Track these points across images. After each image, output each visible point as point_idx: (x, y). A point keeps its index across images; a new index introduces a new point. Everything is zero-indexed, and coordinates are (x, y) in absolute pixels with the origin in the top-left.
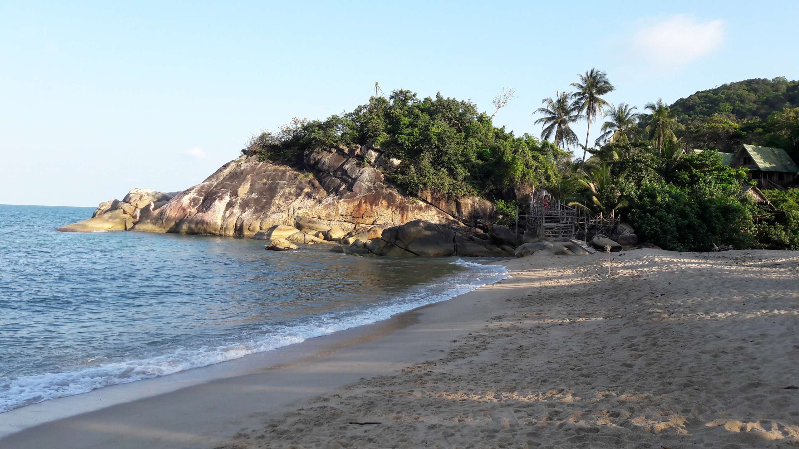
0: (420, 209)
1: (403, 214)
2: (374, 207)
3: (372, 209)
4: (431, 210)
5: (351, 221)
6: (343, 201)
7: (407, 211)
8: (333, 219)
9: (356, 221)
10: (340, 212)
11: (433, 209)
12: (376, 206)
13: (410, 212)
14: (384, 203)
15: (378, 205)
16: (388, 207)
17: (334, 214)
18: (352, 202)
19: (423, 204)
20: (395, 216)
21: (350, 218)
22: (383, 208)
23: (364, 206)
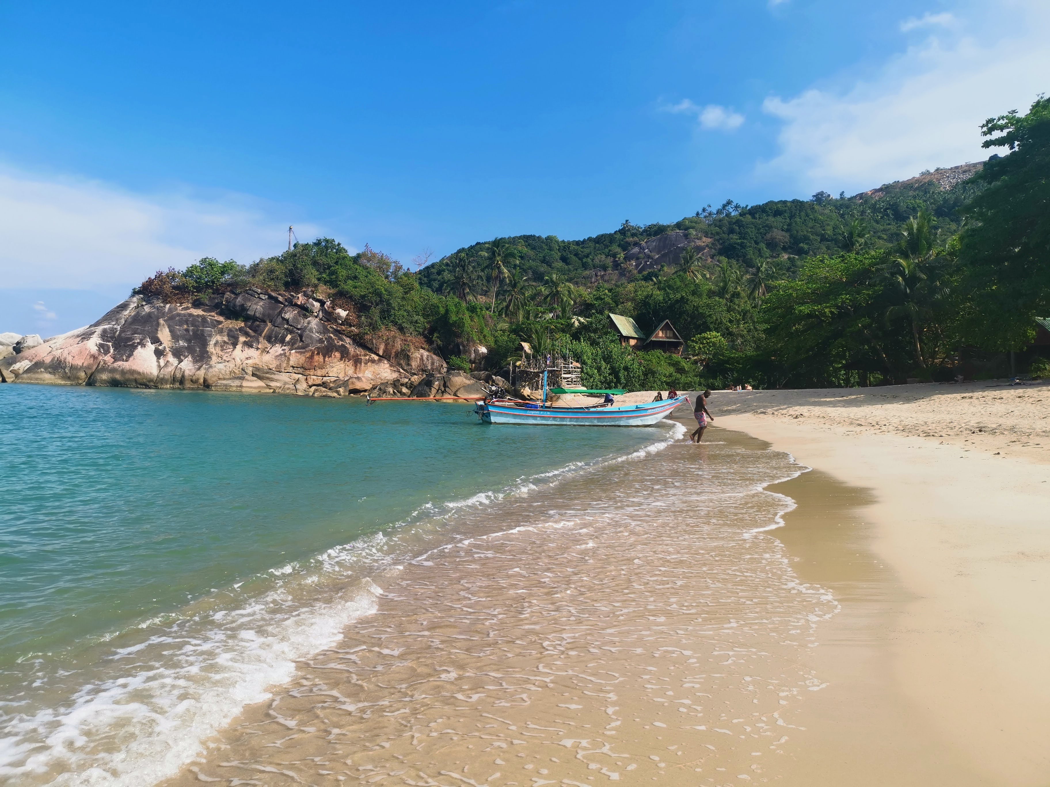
0: (373, 361)
1: (356, 367)
2: (327, 359)
3: (324, 361)
4: (384, 363)
5: (301, 372)
6: (296, 352)
7: (361, 363)
8: (283, 371)
9: (307, 372)
10: (292, 363)
11: (386, 362)
12: (329, 357)
13: (363, 364)
14: (338, 354)
15: (331, 356)
16: (341, 359)
17: (285, 365)
18: (304, 353)
19: (376, 358)
20: (347, 368)
21: (300, 370)
22: (336, 360)
23: (316, 358)
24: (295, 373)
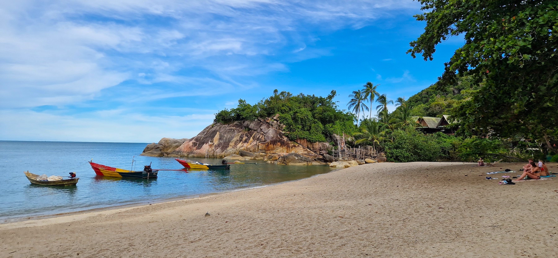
0: (296, 146)
1: (288, 149)
3: (274, 147)
4: (300, 147)
6: (261, 143)
7: (290, 147)
8: (257, 151)
9: (267, 152)
10: (260, 148)
12: (275, 145)
14: (279, 144)
16: (281, 146)
17: (257, 149)
18: (264, 144)
19: (297, 144)
20: (284, 150)
21: (264, 151)
22: (278, 146)
23: (270, 146)
24: (262, 152)
